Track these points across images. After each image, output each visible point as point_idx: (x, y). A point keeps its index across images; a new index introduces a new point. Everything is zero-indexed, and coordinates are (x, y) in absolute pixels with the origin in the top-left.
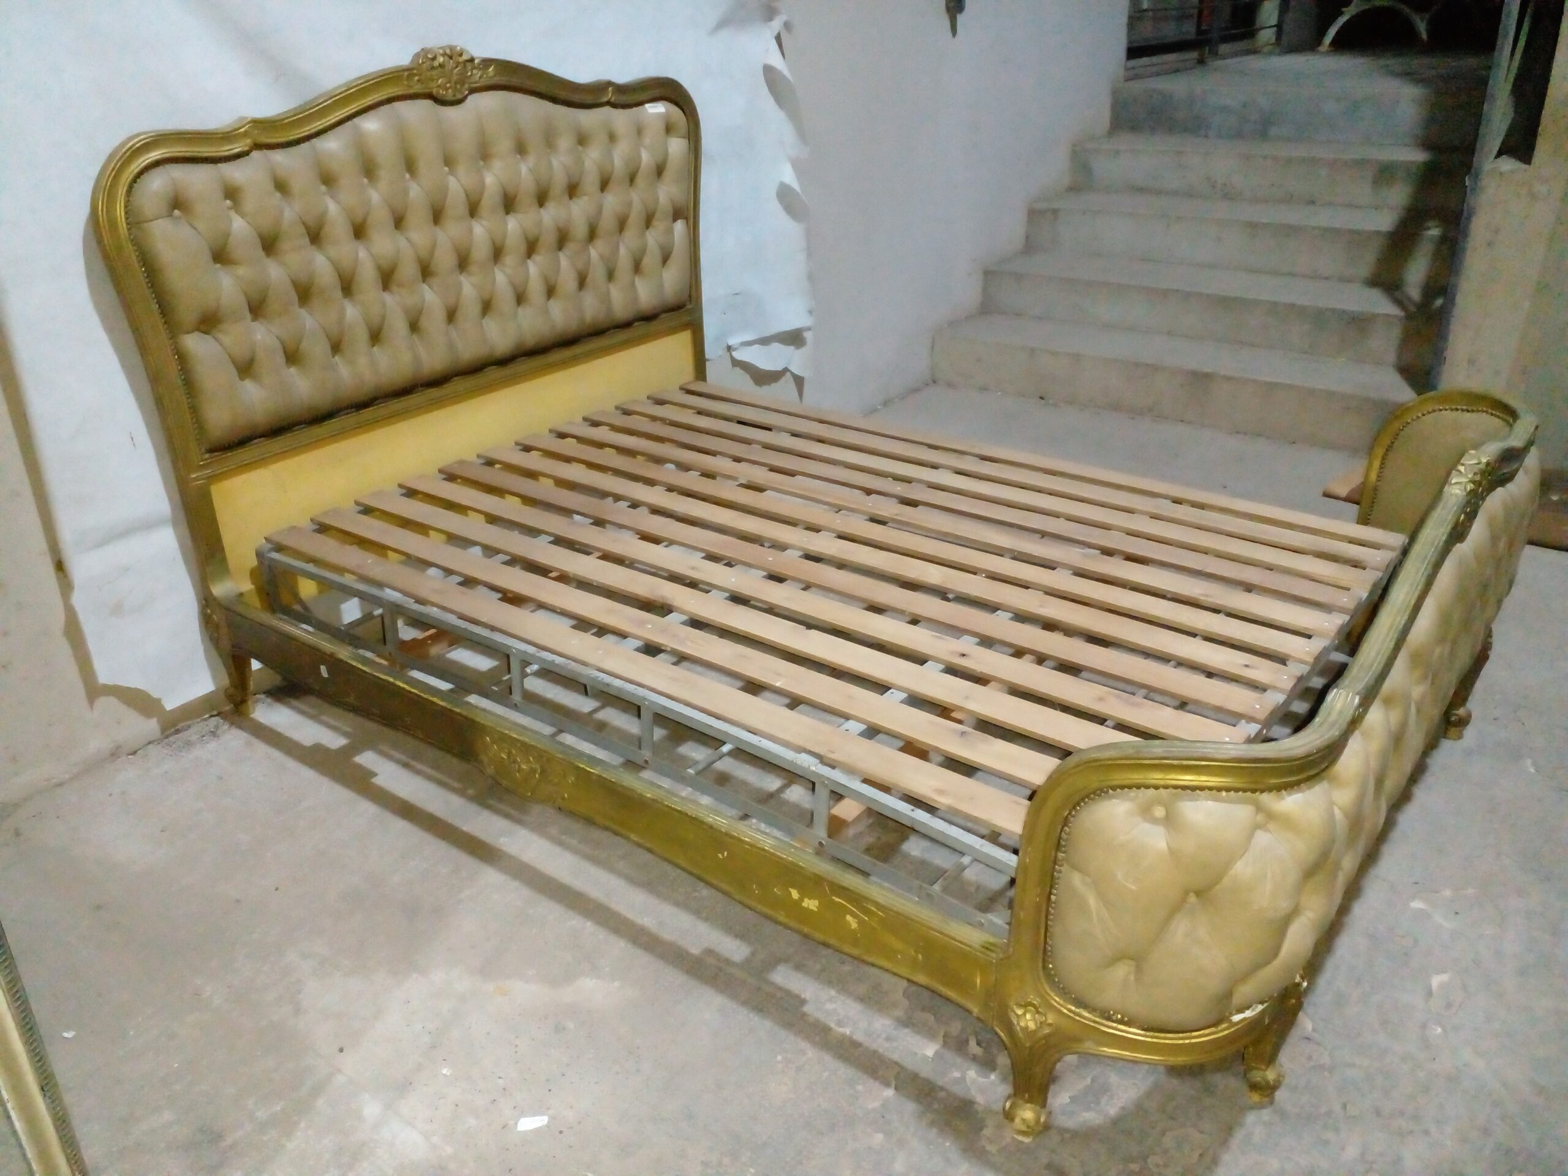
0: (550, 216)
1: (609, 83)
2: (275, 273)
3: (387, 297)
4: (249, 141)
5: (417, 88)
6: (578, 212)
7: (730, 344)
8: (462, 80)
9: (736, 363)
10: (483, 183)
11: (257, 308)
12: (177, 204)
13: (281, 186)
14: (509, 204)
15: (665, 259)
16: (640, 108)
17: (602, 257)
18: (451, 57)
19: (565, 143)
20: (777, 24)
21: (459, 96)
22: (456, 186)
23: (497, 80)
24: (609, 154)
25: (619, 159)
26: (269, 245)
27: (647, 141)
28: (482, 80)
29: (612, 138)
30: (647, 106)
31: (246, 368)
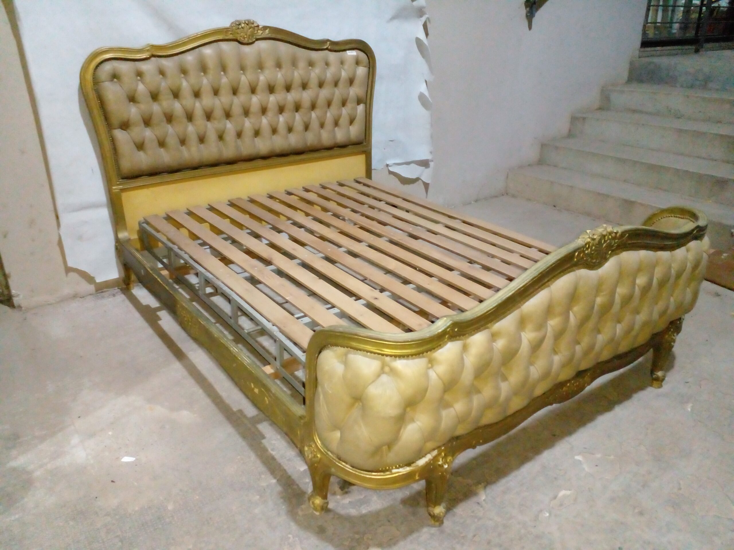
0: (291, 97)
1: (328, 40)
2: (156, 108)
3: (209, 124)
4: (150, 54)
5: (231, 37)
6: (306, 97)
7: (388, 163)
8: (252, 35)
9: (391, 173)
10: (258, 79)
11: (147, 122)
12: (115, 76)
13: (162, 73)
14: (271, 89)
15: (352, 122)
16: (344, 52)
17: (317, 117)
18: (248, 24)
19: (302, 64)
20: (423, 19)
21: (250, 41)
22: (244, 80)
23: (269, 36)
24: (324, 72)
25: (329, 74)
26: (155, 96)
27: (346, 67)
28: (263, 35)
29: (327, 64)
30: (348, 51)
31: (140, 146)
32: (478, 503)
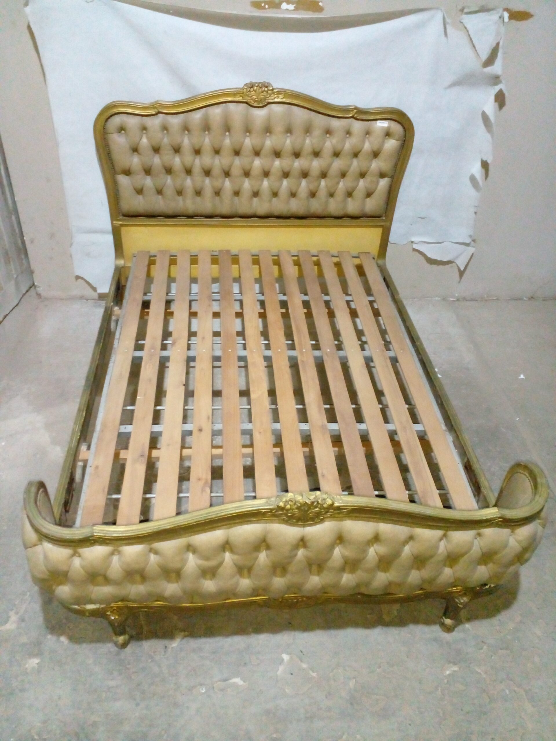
0: (297, 164)
1: (355, 108)
2: (157, 161)
3: (207, 181)
4: (156, 110)
5: (240, 99)
6: (316, 165)
7: (412, 240)
8: (265, 98)
9: (415, 250)
10: (263, 145)
11: (148, 171)
12: (121, 129)
13: (165, 128)
14: (277, 154)
15: (369, 195)
16: (373, 122)
17: (326, 186)
18: (261, 87)
19: (317, 133)
20: (497, 88)
21: (261, 105)
22: (248, 142)
23: (283, 100)
24: (343, 141)
25: (348, 145)
26: (156, 150)
27: (372, 139)
28: (276, 99)
29: (348, 133)
30: (379, 121)
31: (140, 191)
32: (166, 647)
